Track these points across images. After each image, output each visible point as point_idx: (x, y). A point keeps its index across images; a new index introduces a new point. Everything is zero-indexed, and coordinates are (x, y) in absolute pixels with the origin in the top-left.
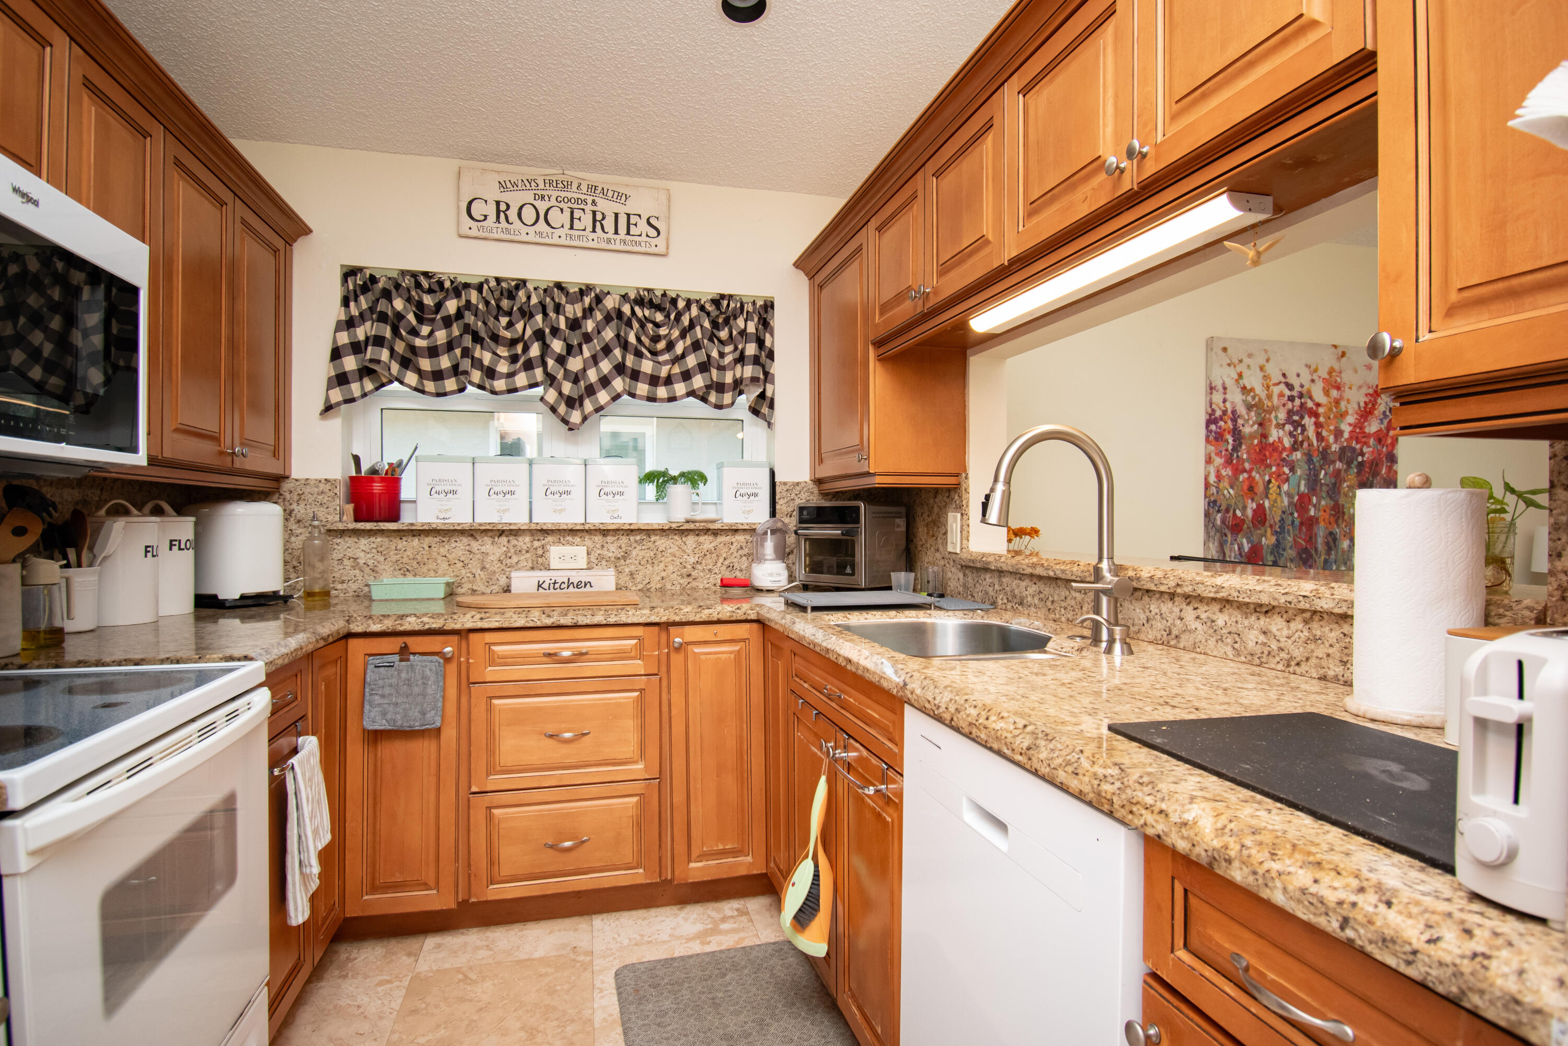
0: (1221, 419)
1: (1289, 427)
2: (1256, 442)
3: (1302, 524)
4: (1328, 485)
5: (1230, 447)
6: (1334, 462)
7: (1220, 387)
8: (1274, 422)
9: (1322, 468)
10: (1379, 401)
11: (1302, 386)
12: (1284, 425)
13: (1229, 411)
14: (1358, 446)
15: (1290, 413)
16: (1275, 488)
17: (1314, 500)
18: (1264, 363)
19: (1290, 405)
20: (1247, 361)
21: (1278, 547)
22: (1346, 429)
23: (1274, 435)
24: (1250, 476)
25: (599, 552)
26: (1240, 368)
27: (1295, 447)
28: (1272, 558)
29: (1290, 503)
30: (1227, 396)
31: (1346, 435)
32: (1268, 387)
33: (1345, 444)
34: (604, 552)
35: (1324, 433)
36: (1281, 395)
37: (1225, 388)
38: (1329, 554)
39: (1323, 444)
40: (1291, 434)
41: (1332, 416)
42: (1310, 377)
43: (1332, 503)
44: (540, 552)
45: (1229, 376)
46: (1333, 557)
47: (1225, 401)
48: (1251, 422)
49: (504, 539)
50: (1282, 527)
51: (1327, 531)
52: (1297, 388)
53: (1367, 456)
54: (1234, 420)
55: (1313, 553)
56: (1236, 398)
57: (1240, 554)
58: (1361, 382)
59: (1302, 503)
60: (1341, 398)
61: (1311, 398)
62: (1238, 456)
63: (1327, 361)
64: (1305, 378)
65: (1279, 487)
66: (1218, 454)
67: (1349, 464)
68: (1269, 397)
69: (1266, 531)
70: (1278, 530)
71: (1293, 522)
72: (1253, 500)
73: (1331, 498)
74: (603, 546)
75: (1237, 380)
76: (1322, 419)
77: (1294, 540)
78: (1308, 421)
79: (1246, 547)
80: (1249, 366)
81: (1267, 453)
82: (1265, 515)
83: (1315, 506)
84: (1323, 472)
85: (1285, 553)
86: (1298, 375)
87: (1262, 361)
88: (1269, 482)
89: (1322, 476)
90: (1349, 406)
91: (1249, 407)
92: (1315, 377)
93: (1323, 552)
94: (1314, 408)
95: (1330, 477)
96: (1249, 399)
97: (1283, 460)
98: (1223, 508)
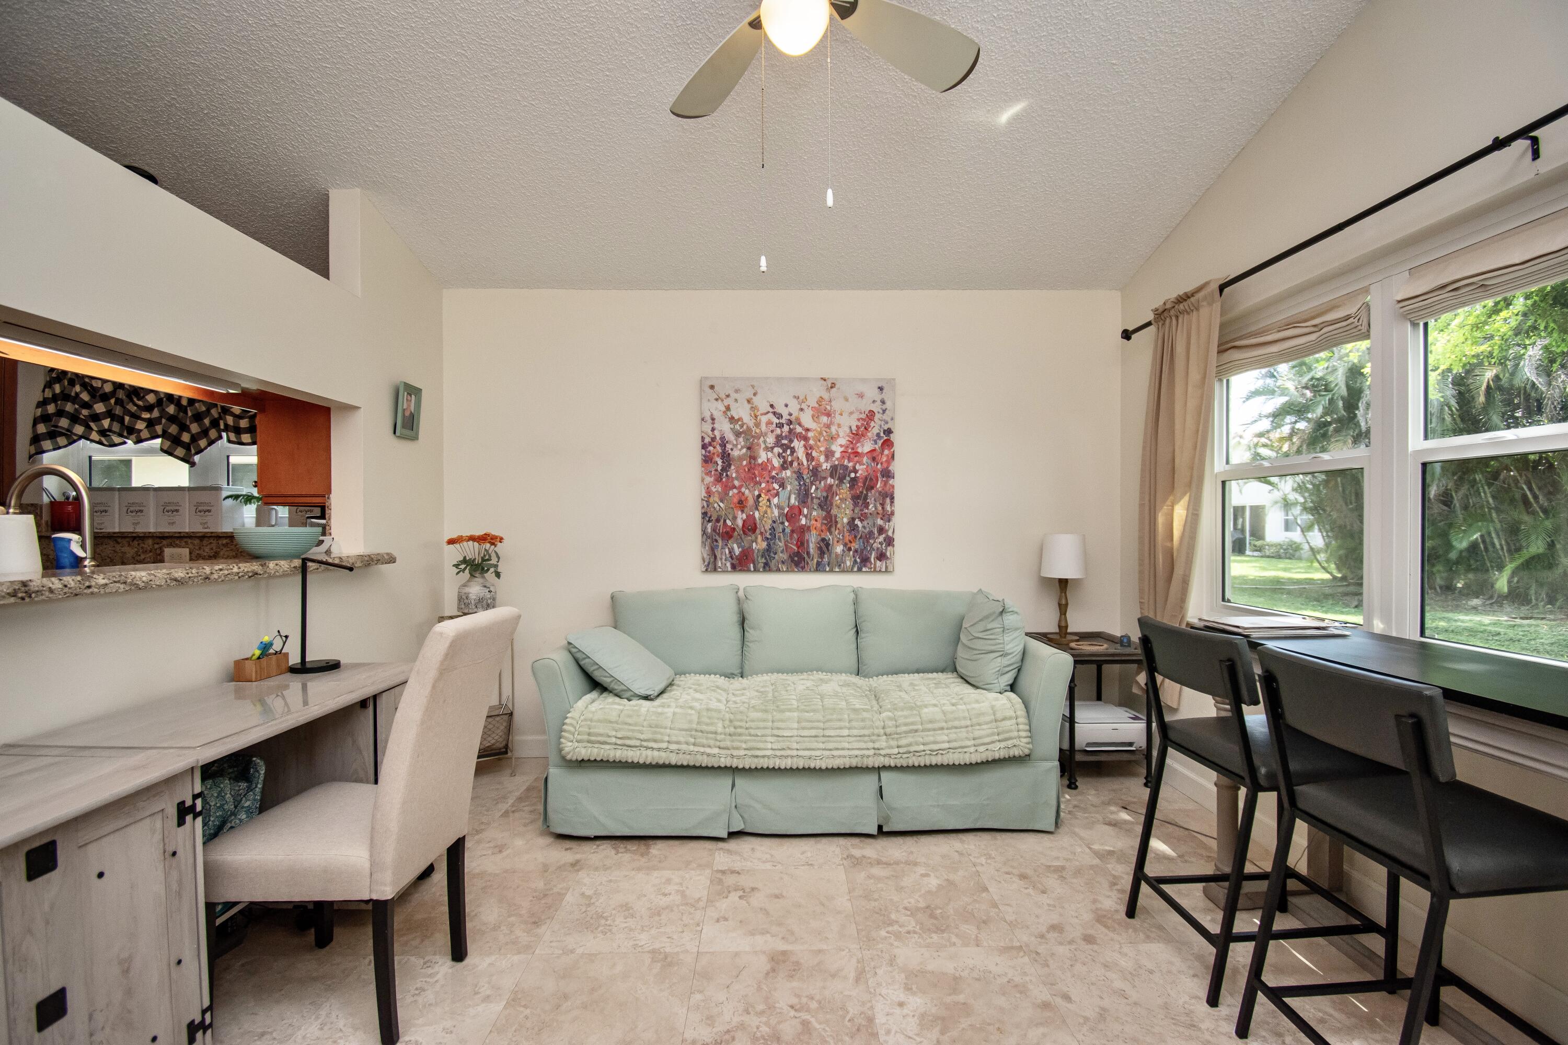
0: (710, 444)
1: (777, 450)
2: (745, 463)
3: (793, 531)
4: (819, 499)
5: (719, 468)
6: (825, 478)
7: (708, 418)
8: (763, 446)
9: (812, 484)
10: (872, 424)
11: (790, 415)
12: (772, 448)
13: (718, 438)
14: (851, 465)
15: (779, 438)
16: (765, 501)
17: (805, 511)
18: (752, 396)
19: (778, 431)
20: (734, 395)
21: (769, 551)
22: (837, 450)
23: (763, 457)
24: (740, 492)
25: (197, 552)
26: (727, 402)
27: (784, 467)
28: (764, 560)
29: (780, 515)
30: (716, 426)
31: (838, 455)
32: (756, 416)
33: (837, 463)
34: (201, 552)
35: (814, 454)
36: (769, 423)
37: (713, 419)
38: (822, 558)
39: (814, 463)
40: (779, 455)
41: (822, 439)
42: (799, 407)
43: (824, 513)
44: (158, 552)
45: (716, 409)
46: (826, 560)
47: (713, 430)
48: (739, 447)
49: (136, 542)
50: (773, 535)
51: (819, 538)
52: (786, 417)
53: (860, 472)
54: (723, 445)
55: (805, 556)
56: (724, 427)
57: (731, 557)
58: (853, 409)
59: (792, 515)
60: (832, 423)
61: (800, 424)
62: (727, 475)
63: (816, 392)
64: (794, 407)
65: (769, 500)
66: (708, 473)
67: (841, 480)
68: (758, 425)
69: (757, 538)
70: (769, 537)
71: (784, 530)
72: (743, 511)
73: (822, 509)
74: (200, 548)
75: (724, 412)
76: (811, 442)
77: (786, 545)
78: (798, 445)
79: (737, 551)
80: (736, 400)
81: (756, 472)
82: (755, 524)
83: (806, 516)
84: (814, 487)
85: (776, 556)
86: (786, 406)
87: (749, 394)
88: (759, 496)
89: (812, 491)
90: (840, 430)
91: (738, 434)
92: (804, 406)
93: (816, 556)
94: (804, 433)
95: (822, 491)
96: (737, 427)
97: (773, 477)
98: (714, 518)
